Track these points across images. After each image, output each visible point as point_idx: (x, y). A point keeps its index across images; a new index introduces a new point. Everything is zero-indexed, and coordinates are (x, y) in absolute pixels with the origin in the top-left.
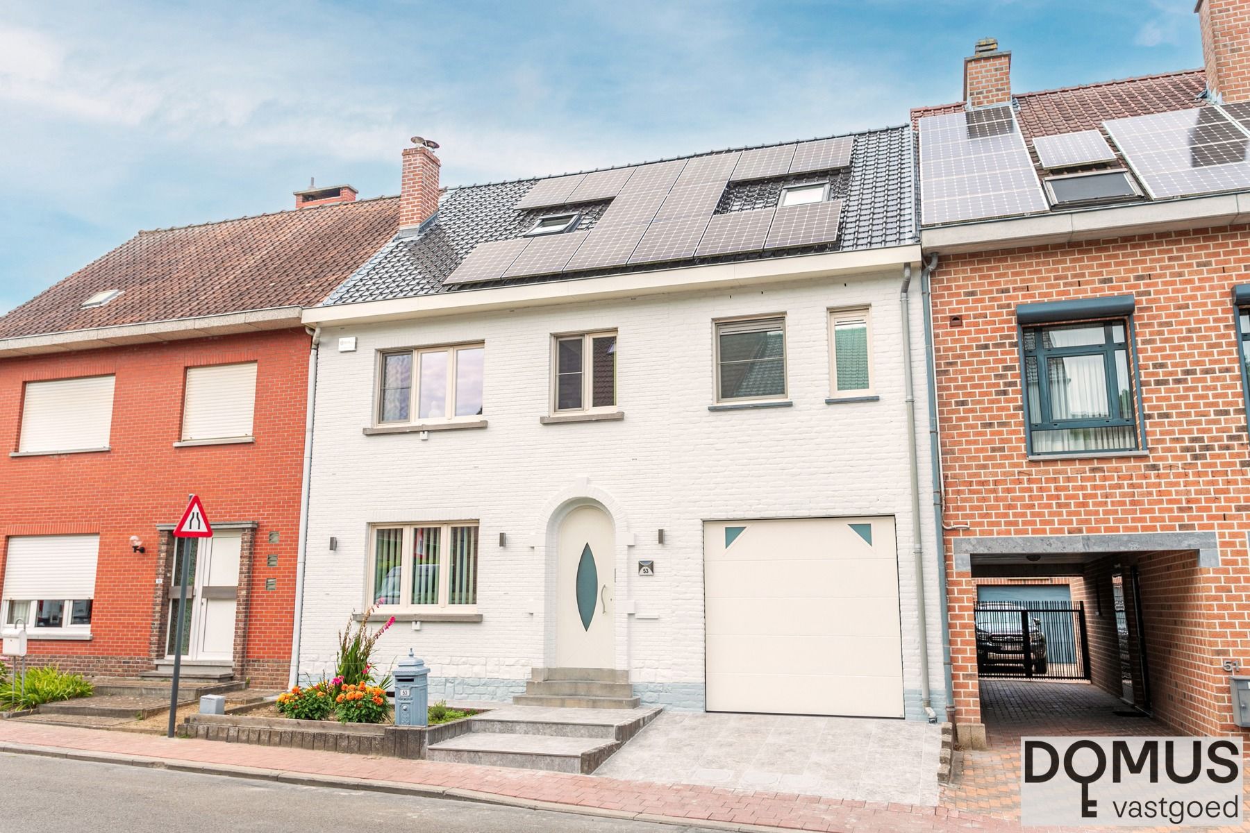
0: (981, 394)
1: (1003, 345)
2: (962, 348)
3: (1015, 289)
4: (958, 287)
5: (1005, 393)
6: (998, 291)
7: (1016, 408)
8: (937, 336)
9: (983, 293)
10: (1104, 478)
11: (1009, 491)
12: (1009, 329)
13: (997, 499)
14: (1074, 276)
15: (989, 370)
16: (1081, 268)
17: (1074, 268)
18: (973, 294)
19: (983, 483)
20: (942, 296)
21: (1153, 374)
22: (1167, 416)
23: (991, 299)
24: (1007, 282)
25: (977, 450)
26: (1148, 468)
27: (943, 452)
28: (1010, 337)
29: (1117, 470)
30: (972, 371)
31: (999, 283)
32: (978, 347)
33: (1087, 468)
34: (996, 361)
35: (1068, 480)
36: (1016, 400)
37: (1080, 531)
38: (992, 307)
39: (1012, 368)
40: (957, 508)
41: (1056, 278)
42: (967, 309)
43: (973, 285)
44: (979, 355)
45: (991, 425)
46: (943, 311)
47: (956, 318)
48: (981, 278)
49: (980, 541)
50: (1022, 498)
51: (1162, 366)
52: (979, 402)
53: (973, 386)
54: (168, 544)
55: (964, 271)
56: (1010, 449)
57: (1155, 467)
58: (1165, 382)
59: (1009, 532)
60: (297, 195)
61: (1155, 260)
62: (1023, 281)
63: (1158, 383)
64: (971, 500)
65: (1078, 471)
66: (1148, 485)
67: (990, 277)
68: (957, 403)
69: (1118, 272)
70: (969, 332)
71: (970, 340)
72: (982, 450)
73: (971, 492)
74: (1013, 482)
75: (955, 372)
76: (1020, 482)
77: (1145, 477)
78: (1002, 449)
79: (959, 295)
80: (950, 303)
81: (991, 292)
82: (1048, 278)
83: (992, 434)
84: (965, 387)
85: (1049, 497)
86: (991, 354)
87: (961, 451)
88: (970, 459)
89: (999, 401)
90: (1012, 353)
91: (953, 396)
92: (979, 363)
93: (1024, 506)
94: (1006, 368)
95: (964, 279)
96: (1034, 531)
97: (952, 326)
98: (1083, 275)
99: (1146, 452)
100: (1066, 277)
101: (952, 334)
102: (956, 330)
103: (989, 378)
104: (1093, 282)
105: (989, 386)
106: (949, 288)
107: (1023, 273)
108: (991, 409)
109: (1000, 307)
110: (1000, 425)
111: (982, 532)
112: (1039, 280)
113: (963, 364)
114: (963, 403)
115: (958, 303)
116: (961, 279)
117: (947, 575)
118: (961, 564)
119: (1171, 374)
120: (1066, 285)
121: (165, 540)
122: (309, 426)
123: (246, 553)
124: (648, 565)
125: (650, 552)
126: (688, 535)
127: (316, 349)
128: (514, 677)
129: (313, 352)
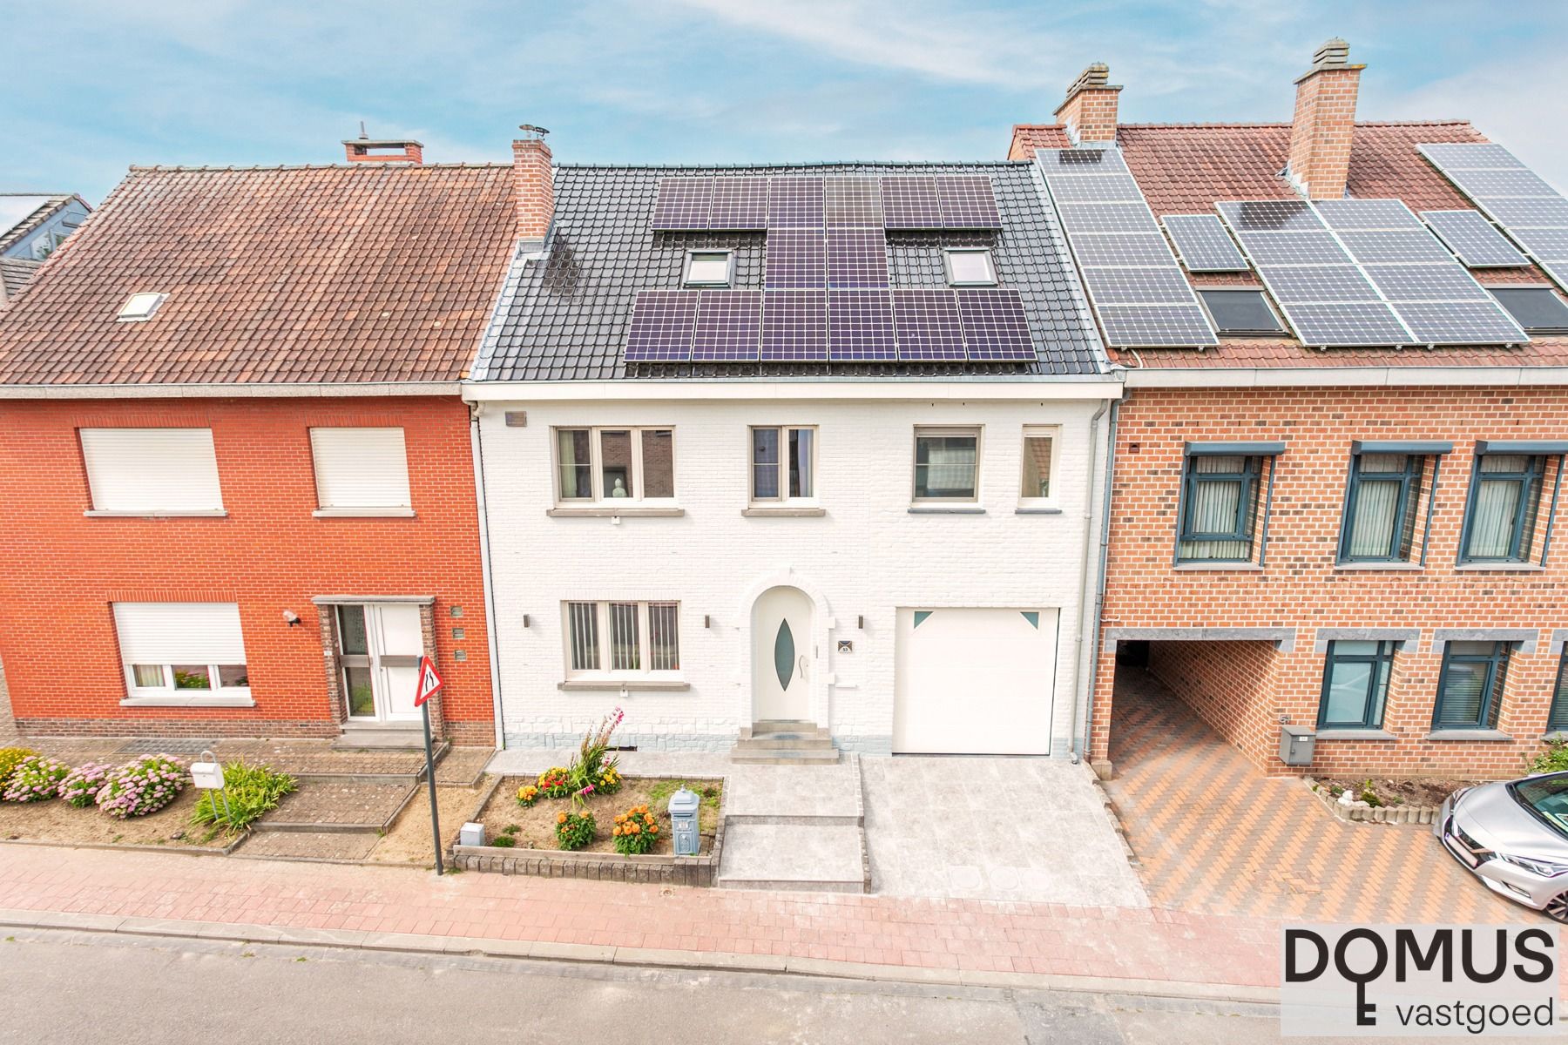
0: (1145, 513)
1: (1169, 472)
2: (1136, 472)
3: (1187, 423)
4: (1141, 417)
5: (1164, 513)
6: (1173, 424)
7: (1171, 527)
8: (1117, 460)
9: (1160, 424)
10: (1228, 586)
11: (1155, 593)
12: (1177, 459)
13: (1145, 599)
14: (1237, 416)
15: (1154, 493)
16: (1244, 409)
17: (1238, 409)
18: (1151, 424)
19: (1136, 586)
20: (1126, 424)
21: (1280, 506)
22: (1282, 539)
23: (1167, 431)
24: (1181, 417)
25: (1135, 560)
26: (1260, 579)
27: (1109, 559)
28: (1176, 466)
29: (1238, 579)
30: (1141, 493)
31: (1175, 417)
32: (1149, 472)
33: (1216, 577)
34: (1161, 486)
35: (1202, 586)
36: (1171, 520)
37: (1202, 625)
38: (1166, 438)
39: (1173, 493)
40: (1114, 605)
41: (1222, 417)
42: (1145, 438)
43: (1154, 417)
44: (1148, 479)
45: (1149, 539)
46: (1125, 438)
47: (1134, 446)
48: (1161, 410)
49: (1126, 631)
50: (1164, 599)
51: (1288, 499)
52: (1142, 520)
53: (1140, 506)
54: (330, 616)
55: (1148, 403)
56: (1161, 560)
57: (1265, 579)
58: (1287, 513)
59: (1149, 624)
60: (347, 145)
61: (1302, 410)
62: (1195, 417)
63: (1282, 513)
64: (1124, 599)
65: (1208, 579)
66: (1258, 592)
67: (1168, 410)
68: (1125, 520)
69: (1271, 416)
70: (1143, 459)
71: (1143, 465)
72: (1139, 560)
73: (1125, 592)
74: (1158, 586)
75: (1127, 493)
76: (1164, 586)
77: (1257, 586)
78: (1154, 560)
79: (1140, 424)
80: (1132, 431)
81: (1167, 424)
82: (1215, 417)
83: (1149, 547)
84: (1133, 506)
85: (1184, 599)
86: (1158, 479)
87: (1122, 560)
88: (1128, 566)
89: (1158, 520)
90: (1175, 479)
91: (1123, 513)
92: (1148, 486)
93: (1164, 605)
94: (1169, 493)
95: (1147, 410)
96: (1168, 624)
97: (1130, 452)
98: (1244, 416)
99: (1262, 568)
100: (1230, 417)
101: (1130, 459)
102: (1133, 456)
103: (1153, 499)
104: (1250, 423)
105: (1153, 507)
106: (1133, 417)
107: (1196, 410)
108: (1151, 526)
109: (1172, 438)
110: (1156, 539)
111: (1129, 624)
112: (1209, 417)
113: (1135, 487)
114: (1130, 520)
115: (1139, 431)
116: (1144, 411)
117: (1099, 655)
118: (1110, 649)
119: (1293, 506)
120: (1228, 423)
121: (325, 613)
122: (480, 503)
123: (429, 628)
124: (845, 645)
125: (850, 632)
126: (883, 620)
127: (478, 420)
128: (722, 733)
129: (474, 424)
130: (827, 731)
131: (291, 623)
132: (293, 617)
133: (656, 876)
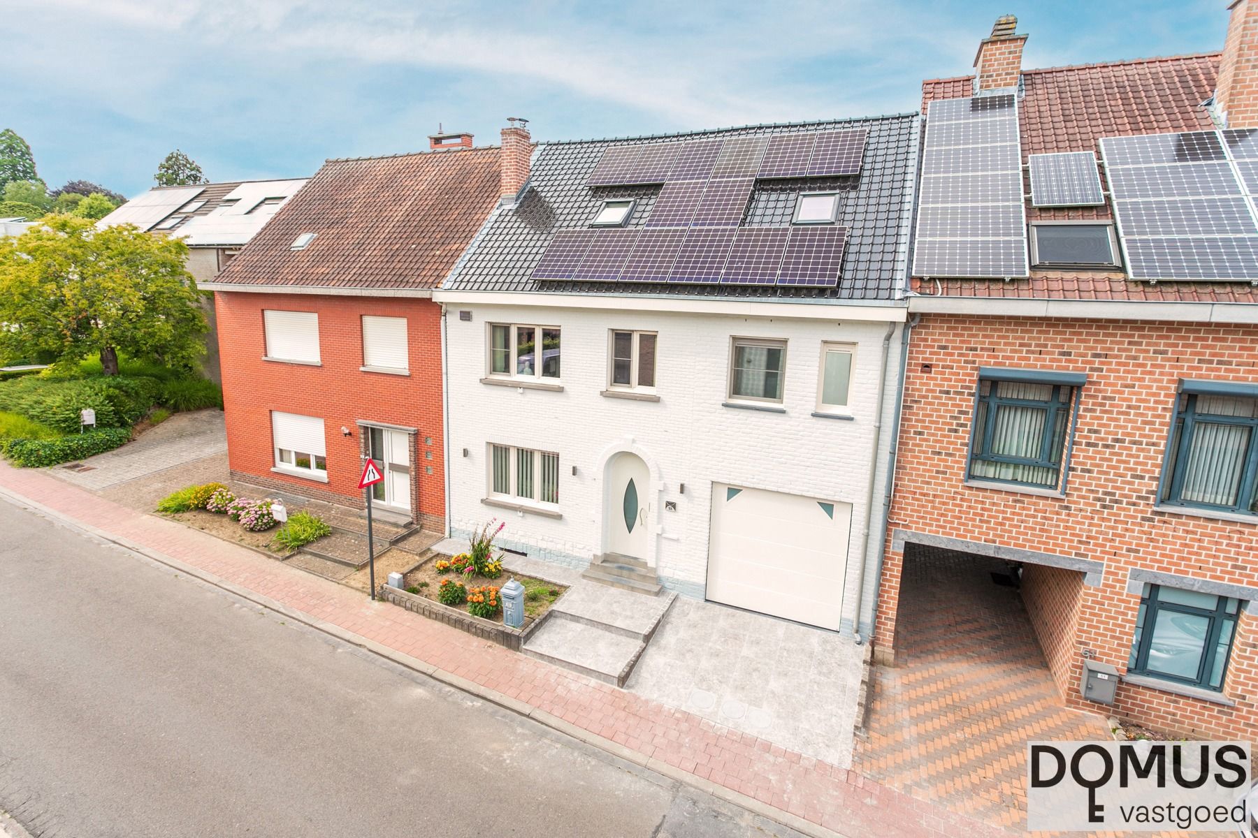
0: (936, 429)
1: (962, 393)
2: (927, 391)
3: (982, 349)
4: (934, 340)
5: (956, 431)
6: (967, 349)
7: (962, 444)
8: (908, 377)
9: (954, 348)
10: (1024, 509)
11: (944, 504)
12: (970, 381)
13: (933, 508)
14: (1037, 345)
15: (946, 411)
16: (1046, 339)
17: (1039, 339)
18: (945, 348)
19: (924, 495)
20: (919, 346)
21: (1086, 437)
22: (1089, 471)
23: (960, 355)
24: (976, 343)
25: (924, 470)
26: (1061, 507)
27: (898, 466)
28: (970, 388)
29: (1035, 504)
30: (932, 410)
31: (969, 342)
32: (941, 392)
33: (1011, 498)
34: (953, 405)
35: (994, 504)
36: (964, 438)
37: (994, 542)
38: (959, 361)
39: (966, 413)
40: (901, 509)
41: (1021, 345)
42: (937, 360)
43: (947, 341)
44: (940, 398)
45: (939, 453)
46: (917, 358)
47: (927, 366)
48: (955, 335)
49: (914, 534)
50: (953, 511)
51: (1096, 432)
52: (933, 435)
53: (931, 422)
54: (365, 434)
55: (942, 328)
56: (951, 474)
57: (1067, 508)
58: (1095, 445)
59: (938, 532)
60: (431, 138)
61: (1116, 344)
62: (990, 343)
63: (1088, 444)
64: (913, 505)
65: (1002, 499)
66: (1058, 520)
67: (962, 335)
68: (915, 433)
69: (1078, 348)
70: (936, 379)
71: (935, 385)
72: (929, 471)
73: (913, 499)
74: (948, 498)
75: (918, 408)
76: (954, 499)
77: (1058, 513)
78: (945, 473)
79: (933, 347)
80: (924, 353)
81: (961, 348)
82: (1014, 344)
83: (939, 460)
84: (924, 421)
85: (975, 514)
86: (950, 399)
87: (912, 469)
88: (917, 475)
89: (949, 437)
90: (969, 401)
91: (913, 426)
92: (939, 404)
93: (953, 517)
94: (961, 412)
95: (940, 334)
96: (957, 535)
97: (922, 372)
98: (1046, 346)
99: (1063, 497)
100: (1030, 345)
101: (922, 378)
102: (925, 375)
103: (945, 417)
104: (1053, 353)
105: (944, 423)
106: (926, 340)
107: (992, 337)
108: (942, 442)
109: (966, 362)
110: (947, 454)
111: (917, 528)
112: (1005, 344)
113: (926, 403)
114: (920, 433)
115: (931, 353)
116: (936, 335)
117: (885, 552)
118: (897, 548)
119: (1102, 439)
120: (1028, 352)
121: (362, 431)
122: (444, 370)
123: (412, 449)
124: (671, 505)
125: (674, 496)
126: (701, 489)
127: (445, 316)
128: (582, 556)
129: (443, 318)
130: (654, 570)
131: (346, 434)
132: (347, 431)
133: (487, 634)
